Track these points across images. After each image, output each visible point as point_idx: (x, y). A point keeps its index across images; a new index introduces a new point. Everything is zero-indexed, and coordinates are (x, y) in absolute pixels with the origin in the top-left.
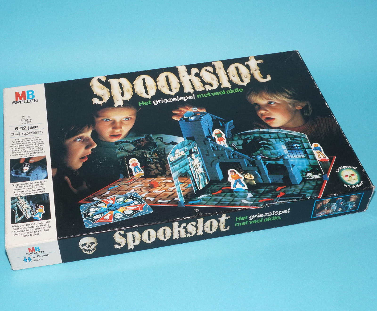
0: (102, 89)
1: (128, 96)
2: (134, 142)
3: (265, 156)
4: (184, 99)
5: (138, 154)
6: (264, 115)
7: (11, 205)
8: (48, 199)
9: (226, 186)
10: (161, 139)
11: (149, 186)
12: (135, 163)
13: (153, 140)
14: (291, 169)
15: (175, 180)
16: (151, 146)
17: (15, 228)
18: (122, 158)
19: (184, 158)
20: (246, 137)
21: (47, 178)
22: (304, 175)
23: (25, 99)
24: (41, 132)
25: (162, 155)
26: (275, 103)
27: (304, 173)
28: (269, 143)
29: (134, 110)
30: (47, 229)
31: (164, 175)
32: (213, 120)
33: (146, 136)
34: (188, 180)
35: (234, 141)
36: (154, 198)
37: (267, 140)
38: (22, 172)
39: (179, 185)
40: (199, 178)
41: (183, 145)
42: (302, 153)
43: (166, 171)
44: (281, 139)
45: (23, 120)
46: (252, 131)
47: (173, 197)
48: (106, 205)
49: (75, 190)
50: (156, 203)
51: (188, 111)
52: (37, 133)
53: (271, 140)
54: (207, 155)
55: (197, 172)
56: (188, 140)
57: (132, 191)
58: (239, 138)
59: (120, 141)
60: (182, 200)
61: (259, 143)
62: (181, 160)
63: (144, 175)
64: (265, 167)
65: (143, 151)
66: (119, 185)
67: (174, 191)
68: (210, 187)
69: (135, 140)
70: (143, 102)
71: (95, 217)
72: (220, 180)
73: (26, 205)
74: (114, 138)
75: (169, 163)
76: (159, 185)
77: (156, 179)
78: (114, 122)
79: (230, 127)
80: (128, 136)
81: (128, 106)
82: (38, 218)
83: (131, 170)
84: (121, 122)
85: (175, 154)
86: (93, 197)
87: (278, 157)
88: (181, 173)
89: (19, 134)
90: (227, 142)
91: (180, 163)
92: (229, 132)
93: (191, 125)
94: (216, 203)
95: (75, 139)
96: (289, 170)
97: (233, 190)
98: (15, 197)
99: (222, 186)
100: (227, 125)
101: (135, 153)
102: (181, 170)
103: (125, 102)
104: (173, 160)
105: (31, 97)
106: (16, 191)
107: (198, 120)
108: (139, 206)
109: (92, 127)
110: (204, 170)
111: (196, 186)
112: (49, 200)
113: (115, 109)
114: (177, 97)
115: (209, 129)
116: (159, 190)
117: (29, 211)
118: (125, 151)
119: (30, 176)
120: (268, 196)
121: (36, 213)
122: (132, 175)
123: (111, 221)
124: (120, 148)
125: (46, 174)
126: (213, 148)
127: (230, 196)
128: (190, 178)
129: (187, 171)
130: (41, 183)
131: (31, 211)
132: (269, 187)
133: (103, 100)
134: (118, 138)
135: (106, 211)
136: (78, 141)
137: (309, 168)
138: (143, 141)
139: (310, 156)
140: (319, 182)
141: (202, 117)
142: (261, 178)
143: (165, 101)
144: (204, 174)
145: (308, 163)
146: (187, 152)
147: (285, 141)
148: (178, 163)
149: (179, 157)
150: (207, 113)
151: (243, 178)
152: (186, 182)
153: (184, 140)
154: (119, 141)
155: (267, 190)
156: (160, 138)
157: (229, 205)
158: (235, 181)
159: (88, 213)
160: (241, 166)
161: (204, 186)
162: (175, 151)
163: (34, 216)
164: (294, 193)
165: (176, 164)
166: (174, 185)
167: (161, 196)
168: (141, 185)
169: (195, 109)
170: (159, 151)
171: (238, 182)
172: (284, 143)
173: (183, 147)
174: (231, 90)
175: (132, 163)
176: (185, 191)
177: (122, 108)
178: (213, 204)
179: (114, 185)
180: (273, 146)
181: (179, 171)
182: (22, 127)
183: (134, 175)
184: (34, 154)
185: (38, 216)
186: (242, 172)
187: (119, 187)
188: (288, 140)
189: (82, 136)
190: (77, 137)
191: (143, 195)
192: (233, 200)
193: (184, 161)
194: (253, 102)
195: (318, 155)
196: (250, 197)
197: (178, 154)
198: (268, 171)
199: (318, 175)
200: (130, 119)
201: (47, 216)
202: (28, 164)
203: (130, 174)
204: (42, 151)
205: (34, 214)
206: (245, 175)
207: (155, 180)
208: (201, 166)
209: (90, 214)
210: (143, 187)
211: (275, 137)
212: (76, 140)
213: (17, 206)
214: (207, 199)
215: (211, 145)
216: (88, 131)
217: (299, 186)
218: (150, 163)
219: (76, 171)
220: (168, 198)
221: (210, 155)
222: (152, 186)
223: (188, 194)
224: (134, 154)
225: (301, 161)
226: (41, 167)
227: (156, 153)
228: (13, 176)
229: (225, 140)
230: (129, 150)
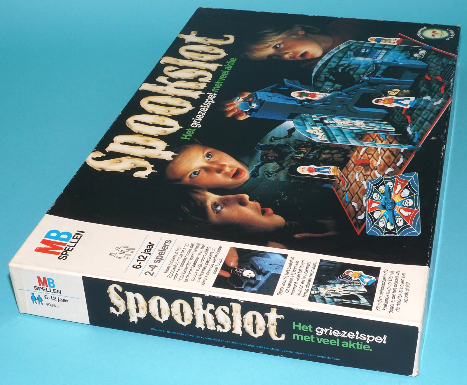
2: (264, 161)
3: (366, 73)
4: (210, 102)
5: (291, 163)
7: (326, 304)
8: (333, 262)
9: (399, 111)
10: (276, 138)
11: (364, 167)
12: (308, 169)
15: (363, 145)
19: (327, 129)
20: (323, 78)
21: (284, 255)
23: (63, 244)
24: (168, 242)
25: (309, 144)
28: (345, 66)
31: (349, 151)
32: (271, 92)
33: (258, 149)
34: (372, 135)
35: (323, 87)
36: (389, 167)
37: (339, 65)
38: (254, 278)
39: (376, 143)
40: (373, 126)
41: (300, 124)
43: (342, 148)
45: (122, 256)
47: (396, 152)
48: (378, 210)
49: (331, 233)
50: (400, 167)
52: (167, 246)
54: (334, 111)
55: (360, 126)
56: (294, 119)
57: (364, 183)
58: (321, 83)
59: (253, 172)
60: (406, 146)
62: (329, 133)
65: (287, 157)
66: (346, 191)
67: (385, 150)
68: (396, 122)
69: (259, 159)
70: (184, 135)
71: (400, 224)
72: (387, 112)
73: (334, 288)
74: (240, 176)
75: (328, 142)
76: (365, 159)
77: (352, 159)
78: (206, 169)
79: (295, 84)
80: (247, 164)
82: (372, 280)
85: (314, 134)
86: (355, 219)
88: (353, 138)
89: (153, 267)
91: (334, 135)
93: (266, 109)
94: (427, 123)
95: (214, 212)
96: (399, 65)
97: (410, 107)
98: (310, 296)
100: (289, 85)
101: (287, 165)
102: (348, 136)
103: (169, 149)
104: (325, 138)
107: (262, 103)
108: (398, 182)
110: (361, 120)
111: (387, 132)
112: (338, 262)
113: (176, 162)
114: (202, 106)
115: (285, 99)
116: (375, 161)
117: (350, 287)
118: (276, 172)
119: (268, 272)
120: (437, 87)
121: (358, 280)
123: (417, 211)
124: (266, 175)
125: (274, 254)
126: (324, 104)
127: (421, 111)
128: (368, 133)
129: (353, 132)
130: (294, 264)
131: (351, 285)
132: (421, 84)
133: (147, 167)
135: (391, 213)
136: (221, 209)
137: (406, 53)
138: (268, 153)
139: (387, 47)
140: (433, 53)
141: (259, 98)
142: (401, 85)
144: (368, 122)
145: (398, 51)
146: (317, 125)
147: (350, 55)
149: (322, 132)
151: (394, 96)
152: (374, 138)
153: (293, 122)
155: (425, 85)
156: (273, 139)
158: (395, 103)
159: (387, 229)
160: (372, 94)
161: (390, 126)
162: (308, 133)
163: (366, 284)
165: (334, 137)
166: (375, 147)
167: (389, 161)
168: (357, 173)
169: (238, 99)
170: (299, 145)
171: (398, 101)
172: (353, 57)
173: (306, 125)
175: (307, 172)
176: (391, 141)
178: (427, 125)
179: (342, 196)
181: (348, 138)
182: (138, 260)
183: (334, 175)
184: (218, 258)
185: (367, 280)
187: (348, 192)
189: (212, 203)
191: (379, 176)
192: (429, 110)
193: (334, 131)
196: (432, 98)
197: (315, 132)
202: (238, 270)
203: (328, 178)
204: (216, 250)
205: (360, 283)
207: (355, 160)
208: (351, 120)
209: (390, 228)
210: (361, 172)
212: (216, 211)
213: (332, 298)
214: (415, 128)
215: (317, 104)
216: (204, 195)
217: (432, 65)
218: (317, 157)
219: (287, 224)
220: (395, 157)
221: (336, 109)
222: (365, 165)
223: (397, 140)
224: (290, 166)
225: (390, 54)
226: (255, 257)
227: (301, 148)
228: (256, 290)
230: (277, 169)
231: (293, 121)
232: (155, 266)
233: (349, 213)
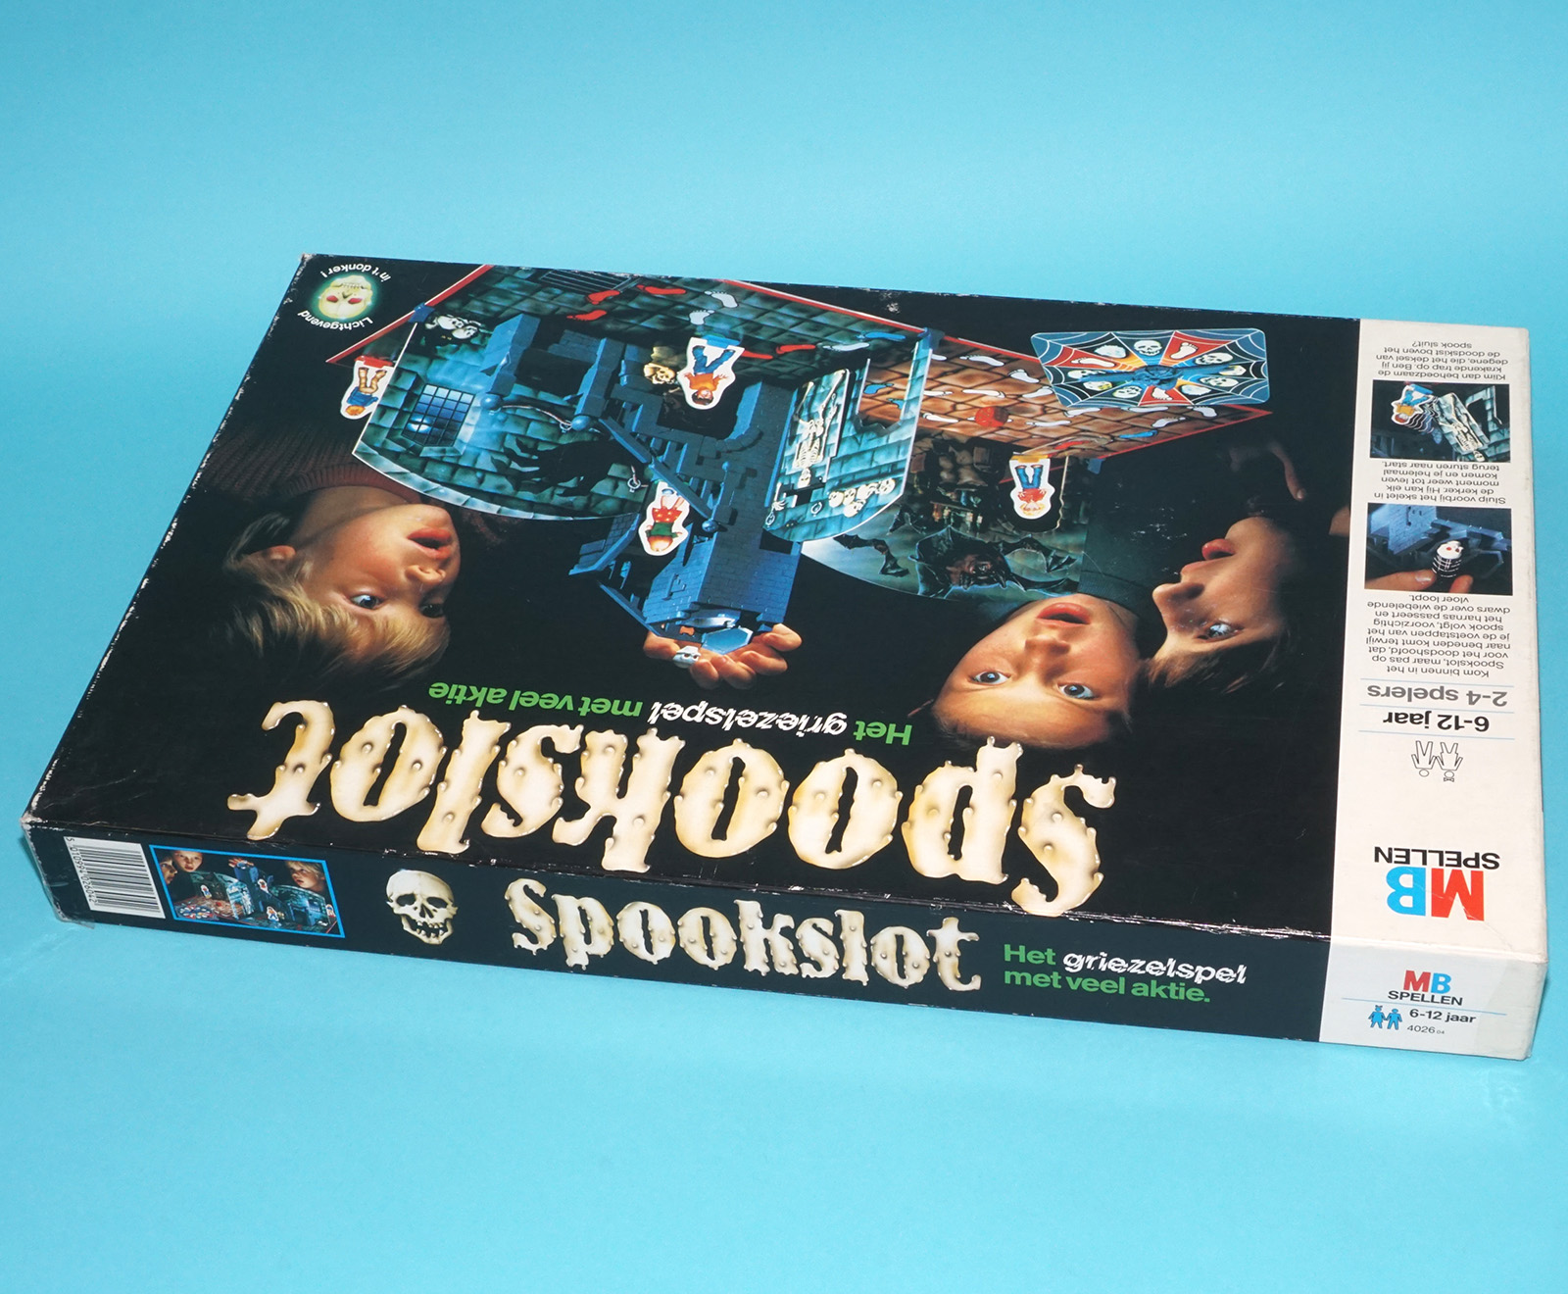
0: (1050, 844)
1: (943, 782)
2: (1001, 578)
3: (553, 422)
4: (704, 712)
5: (1005, 530)
6: (437, 559)
7: (1509, 439)
8: (1376, 440)
9: (754, 364)
10: (889, 565)
11: (1010, 415)
12: (1028, 501)
13: (923, 571)
14: (505, 365)
15: (914, 418)
16: (941, 551)
17: (1496, 373)
18: (1068, 528)
19: (840, 481)
20: (571, 499)
21: (1373, 508)
22: (480, 336)
23: (1437, 875)
24: (1373, 691)
25: (916, 507)
26: (351, 598)
27: (475, 341)
28: (505, 459)
29: (945, 710)
30: (1388, 354)
31: (943, 440)
32: (643, 594)
33: (943, 594)
34: (868, 406)
35: (621, 497)
36: (1010, 377)
37: (502, 470)
38: (1463, 542)
39: (906, 399)
40: (827, 404)
41: (819, 528)
42: (424, 398)
43: (929, 453)
44: (453, 461)
45: (1449, 760)
46: (529, 516)
47: (944, 366)
48: (1180, 388)
49: (1277, 450)
50: (1008, 360)
51: (720, 656)
52: (1391, 690)
53: (491, 467)
54: (751, 472)
55: (824, 426)
56: (791, 540)
57: (1073, 413)
58: (598, 502)
59: (1053, 591)
60: (922, 351)
61: (537, 468)
62: (857, 477)
63: (1012, 455)
64: (585, 390)
65: (978, 538)
66: (1113, 438)
67: (935, 384)
68: (807, 369)
69: (993, 586)
70: (889, 741)
71: (1226, 357)
72: (759, 385)
73: (1456, 433)
74: (1075, 612)
75: (904, 476)
76: (975, 414)
77: (977, 433)
78: (1049, 676)
79: (601, 551)
80: (1015, 605)
81: (964, 737)
82: (1416, 390)
83: (1054, 479)
84: (1020, 668)
85: (865, 502)
86: (1217, 420)
87: (515, 409)
88: (880, 435)
89: (1472, 698)
90: (650, 496)
91: (867, 467)
92: (617, 533)
93: (741, 596)
94: (820, 319)
95: (1236, 634)
96: (513, 363)
97: (739, 346)
98: (1494, 461)
99: (765, 365)
100: (607, 561)
101: (1013, 536)
102: (874, 444)
103: (968, 759)
104: (883, 482)
105: (1407, 881)
106: (1492, 480)
107: (706, 606)
108: (1069, 362)
109: (1150, 674)
110: (794, 425)
111: (853, 383)
112: (1373, 434)
113: (1026, 735)
114: (728, 726)
115: (684, 565)
116: (983, 399)
117: (1446, 414)
118: (1047, 552)
119: (1433, 525)
120: (646, 300)
121: (1421, 406)
122: (1056, 463)
123: (1176, 334)
124: (1065, 567)
125: (1372, 522)
126: (715, 492)
127: (764, 328)
128: (857, 412)
129: (854, 437)
130: (1396, 492)
131: (1439, 413)
132: (622, 327)
133: (1063, 788)
134: (1058, 606)
135: (1185, 371)
136: (1224, 623)
137: (445, 351)
138: (964, 573)
139: (407, 383)
140: (455, 305)
141: (679, 615)
142: (623, 362)
143: (791, 722)
144: (805, 413)
145: (435, 365)
146: (820, 498)
147: (444, 451)
148: (875, 468)
149: (857, 489)
150: (650, 628)
151: (681, 375)
152: (880, 403)
153: (805, 543)
154: (1059, 593)
155: (632, 321)
156: (894, 571)
157: (784, 302)
158: (715, 372)
159: (1247, 374)
160: (663, 410)
161: (825, 378)
162: (860, 512)
163: (1431, 397)
164: (557, 291)
165: (880, 467)
166: (924, 400)
167: (984, 377)
168: (1037, 424)
169: (687, 655)
170: (918, 523)
171: (707, 365)
172: (456, 445)
173: (824, 519)
174: (479, 704)
175: (1039, 502)
176: (897, 375)
177: (991, 730)
178: (833, 318)
179: (1132, 443)
180: (502, 445)
181: (884, 443)
182: (1457, 727)
183: (1049, 460)
184: (1412, 603)
185: (1417, 395)
186: (671, 391)
187: (1116, 434)
188: (429, 451)
189: (1202, 644)
190: (1227, 638)
191: (1045, 391)
192: (762, 314)
193: (848, 469)
194: (431, 625)
195: (378, 380)
196: (703, 310)
197: (855, 500)
198: (585, 376)
199: (439, 327)
200: (978, 677)
201: (1386, 392)
202: (1442, 567)
203: (1061, 467)
204: (1380, 609)
205: (1430, 403)
206: (668, 380)
207: (981, 429)
208: (795, 442)
209: (1240, 370)
210: (1032, 418)
211: (466, 473)
212: (1232, 632)
213: (1488, 434)
214: (841, 337)
215: (714, 504)
216: (1172, 660)
217: (528, 308)
218: (973, 490)
219: (1257, 514)
220: (965, 368)
221: (741, 469)
222: (1000, 413)
223: (894, 365)
224: (1019, 532)
225: (450, 379)
226: (1391, 546)
227: (933, 519)
228: (1501, 532)
229: (654, 509)
230: (1034, 551)
231: (800, 544)
232: (1470, 694)
233: (1196, 429)
